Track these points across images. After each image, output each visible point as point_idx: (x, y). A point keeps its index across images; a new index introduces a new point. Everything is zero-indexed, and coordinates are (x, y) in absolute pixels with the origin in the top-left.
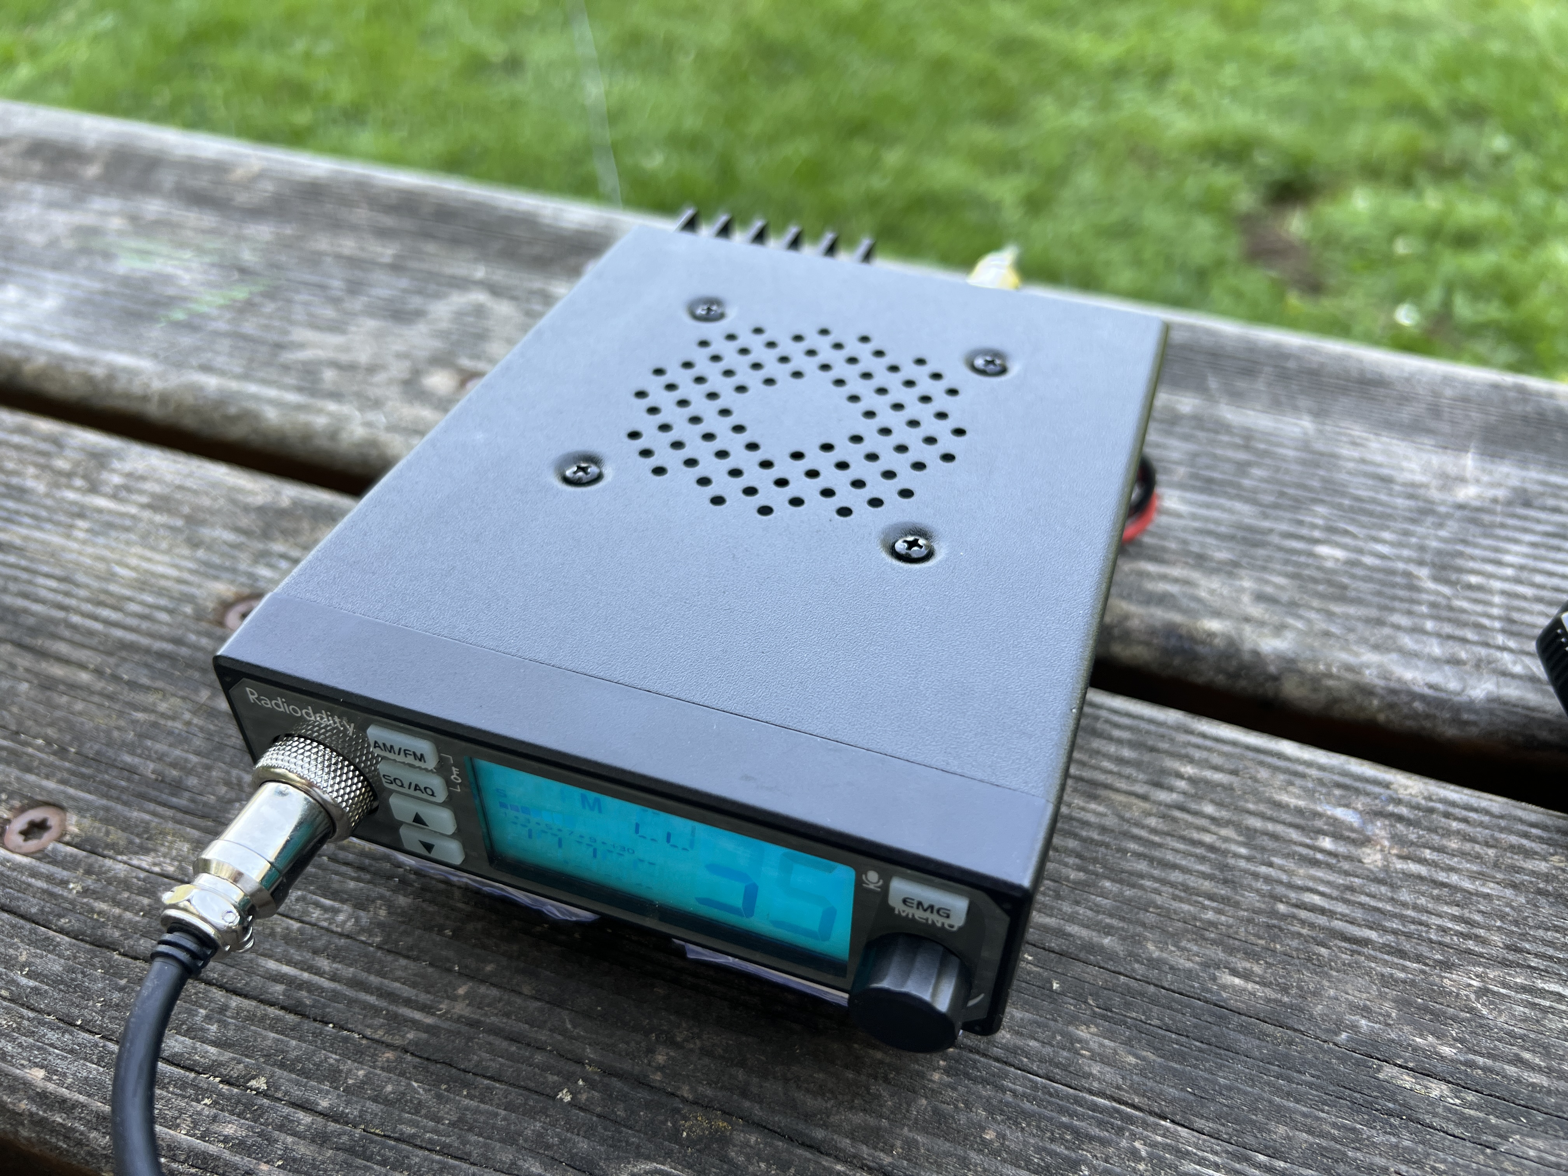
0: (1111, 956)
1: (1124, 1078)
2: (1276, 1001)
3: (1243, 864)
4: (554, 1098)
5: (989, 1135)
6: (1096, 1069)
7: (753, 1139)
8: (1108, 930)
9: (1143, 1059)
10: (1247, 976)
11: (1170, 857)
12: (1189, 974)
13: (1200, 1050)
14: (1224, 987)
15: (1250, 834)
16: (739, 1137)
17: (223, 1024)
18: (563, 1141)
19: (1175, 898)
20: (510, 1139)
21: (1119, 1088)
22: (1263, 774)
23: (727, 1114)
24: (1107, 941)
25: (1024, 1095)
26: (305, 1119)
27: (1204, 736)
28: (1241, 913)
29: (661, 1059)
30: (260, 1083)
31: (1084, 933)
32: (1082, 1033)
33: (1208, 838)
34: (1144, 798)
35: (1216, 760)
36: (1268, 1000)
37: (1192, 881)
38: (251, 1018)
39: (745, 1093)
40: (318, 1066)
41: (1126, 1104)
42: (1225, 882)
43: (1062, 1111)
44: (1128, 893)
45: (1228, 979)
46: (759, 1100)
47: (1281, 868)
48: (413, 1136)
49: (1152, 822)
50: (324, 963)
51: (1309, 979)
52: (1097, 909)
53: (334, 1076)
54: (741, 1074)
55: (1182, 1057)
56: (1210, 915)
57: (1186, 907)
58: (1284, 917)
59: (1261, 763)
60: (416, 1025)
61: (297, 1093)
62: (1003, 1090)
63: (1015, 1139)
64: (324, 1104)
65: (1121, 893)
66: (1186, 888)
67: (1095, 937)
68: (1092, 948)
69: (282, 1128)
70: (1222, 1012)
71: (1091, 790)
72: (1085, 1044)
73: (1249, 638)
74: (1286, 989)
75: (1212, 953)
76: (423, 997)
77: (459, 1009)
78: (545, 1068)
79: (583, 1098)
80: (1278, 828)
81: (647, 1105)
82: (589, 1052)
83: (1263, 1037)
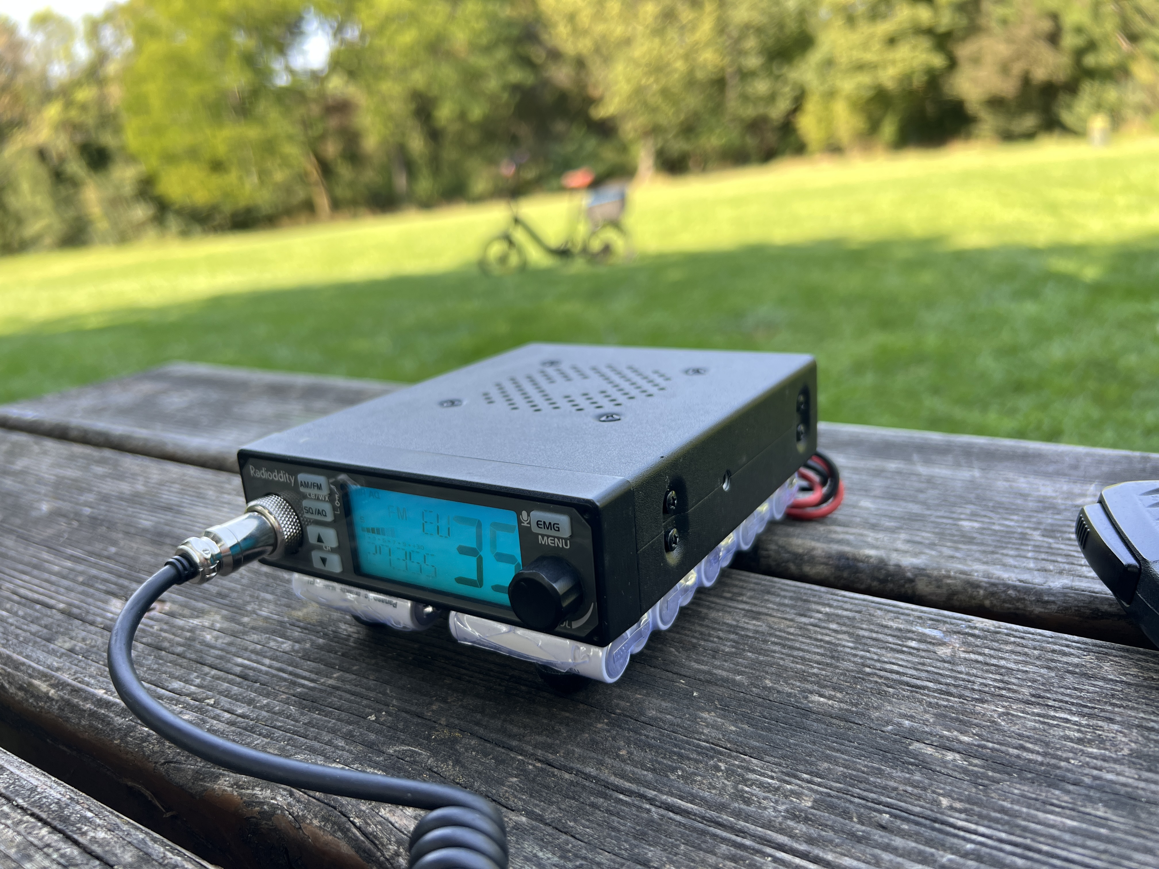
0: (740, 684)
1: (724, 735)
2: (846, 710)
3: (848, 650)
4: (365, 718)
5: (623, 752)
6: (706, 730)
7: (473, 742)
8: (740, 673)
9: (742, 728)
10: (830, 698)
11: (797, 645)
12: (789, 695)
13: (783, 728)
14: (812, 702)
15: (858, 639)
16: (465, 741)
17: (203, 679)
18: (361, 734)
19: (793, 662)
20: (333, 731)
21: (719, 739)
22: (879, 613)
23: (462, 731)
24: (738, 678)
25: (653, 738)
26: (227, 715)
27: (844, 596)
28: (837, 671)
29: (434, 707)
30: (212, 702)
31: (724, 674)
32: (705, 715)
33: (827, 638)
34: (792, 620)
35: (847, 606)
36: (841, 709)
37: (808, 656)
38: (218, 678)
39: (478, 724)
40: (244, 698)
41: (722, 747)
42: (832, 657)
43: (676, 746)
44: (761, 658)
45: (816, 698)
46: (486, 727)
47: (875, 653)
48: (281, 726)
49: (792, 630)
50: (267, 661)
51: (875, 701)
52: (738, 664)
53: (250, 702)
54: (479, 716)
55: (769, 730)
56: (815, 671)
57: (799, 666)
58: (869, 674)
59: (879, 609)
60: (303, 686)
61: (227, 706)
62: (641, 734)
63: (638, 754)
64: (240, 711)
65: (757, 659)
66: (803, 658)
67: (731, 676)
68: (726, 680)
69: (214, 718)
70: (805, 712)
71: (756, 616)
72: (704, 720)
73: (895, 558)
74: (856, 705)
75: (809, 686)
76: (313, 676)
77: (331, 682)
78: (366, 706)
79: (382, 719)
80: (880, 636)
81: (417, 724)
82: (395, 702)
83: (830, 724)
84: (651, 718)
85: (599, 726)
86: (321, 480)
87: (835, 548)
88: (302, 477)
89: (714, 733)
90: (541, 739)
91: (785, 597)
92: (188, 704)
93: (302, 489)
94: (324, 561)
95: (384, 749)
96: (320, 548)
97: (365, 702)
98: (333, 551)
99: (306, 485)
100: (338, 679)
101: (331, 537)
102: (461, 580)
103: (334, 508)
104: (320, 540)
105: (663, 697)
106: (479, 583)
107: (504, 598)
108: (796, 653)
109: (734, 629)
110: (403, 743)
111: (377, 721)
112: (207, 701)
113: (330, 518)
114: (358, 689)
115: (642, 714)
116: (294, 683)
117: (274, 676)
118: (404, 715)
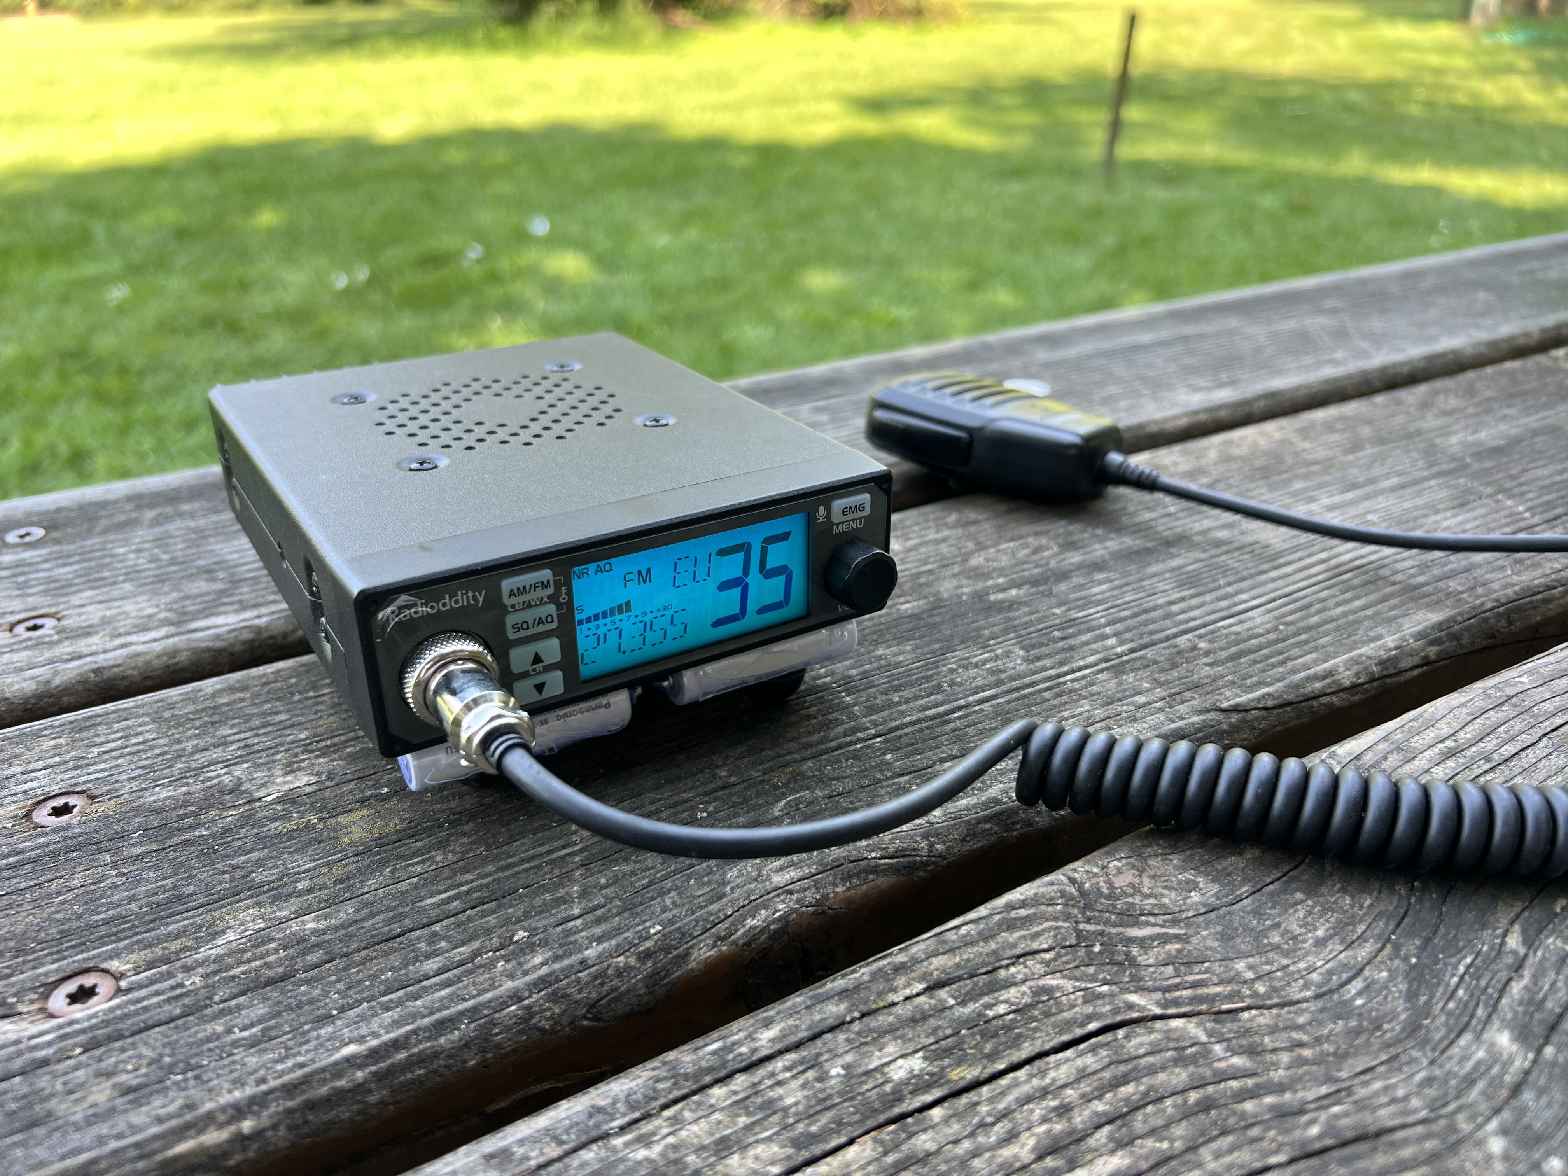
1: (914, 654)
4: (697, 819)
5: (896, 699)
7: (811, 764)
9: (912, 645)
16: (804, 768)
21: (917, 657)
23: (786, 766)
25: (889, 681)
29: (724, 774)
30: (521, 935)
32: (879, 653)
38: (462, 923)
39: (781, 755)
40: (543, 905)
41: (928, 659)
43: (909, 676)
46: (790, 753)
48: (650, 881)
53: (561, 901)
60: (573, 854)
61: (551, 921)
64: (576, 911)
84: (859, 675)
85: (847, 699)
86: (547, 574)
88: (511, 583)
89: (908, 656)
90: (840, 729)
98: (547, 669)
99: (521, 592)
101: (553, 650)
103: (558, 607)
104: (537, 660)
106: (741, 615)
113: (556, 623)
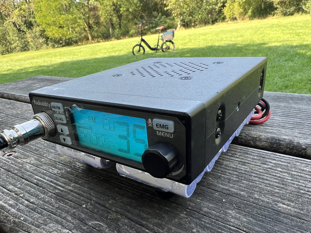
0: (244, 196)
1: (241, 224)
2: (298, 212)
3: (290, 181)
4: (81, 206)
5: (194, 231)
6: (232, 220)
7: (126, 221)
8: (243, 191)
9: (249, 220)
10: (288, 205)
11: (265, 178)
12: (268, 203)
13: (269, 221)
14: (280, 207)
15: (292, 176)
19: (265, 186)
20: (67, 212)
21: (239, 226)
22: (298, 164)
23: (121, 215)
24: (242, 193)
25: (208, 223)
26: (26, 202)
27: (280, 156)
28: (288, 191)
29: (110, 202)
30: (22, 195)
31: (235, 191)
32: (230, 212)
33: (278, 175)
34: (260, 166)
35: (283, 160)
36: (295, 212)
37: (272, 183)
39: (128, 211)
42: (283, 184)
44: (250, 184)
45: (281, 205)
46: (132, 213)
47: (303, 183)
48: (47, 209)
49: (261, 171)
50: (47, 178)
52: (240, 186)
54: (129, 208)
55: (263, 222)
56: (277, 191)
57: (269, 188)
58: (303, 194)
59: (298, 162)
61: (27, 198)
62: (202, 221)
64: (32, 200)
65: (249, 184)
66: (269, 184)
67: (239, 192)
68: (237, 194)
69: (21, 203)
70: (278, 212)
71: (244, 164)
72: (230, 214)
73: (296, 140)
74: (302, 210)
75: (277, 199)
76: (63, 185)
77: (70, 188)
78: (83, 200)
79: (88, 207)
80: (302, 175)
81: (103, 210)
82: (94, 199)
83: (292, 220)
84: (205, 212)
85: (182, 215)
86: (60, 105)
87: (270, 135)
88: (53, 104)
89: (237, 222)
91: (254, 156)
92: (13, 196)
93: (53, 109)
94: (64, 139)
95: (87, 222)
96: (63, 134)
97: (82, 198)
98: (68, 135)
99: (54, 107)
100: (73, 187)
101: (66, 130)
102: (120, 150)
103: (66, 117)
104: (62, 131)
105: (209, 201)
106: (128, 151)
107: (140, 159)
108: (266, 182)
109: (235, 169)
110: (96, 220)
111: (85, 208)
112: (20, 195)
113: (65, 122)
114: (80, 192)
115: (201, 210)
116: (56, 188)
117: (48, 184)
118: (97, 205)
